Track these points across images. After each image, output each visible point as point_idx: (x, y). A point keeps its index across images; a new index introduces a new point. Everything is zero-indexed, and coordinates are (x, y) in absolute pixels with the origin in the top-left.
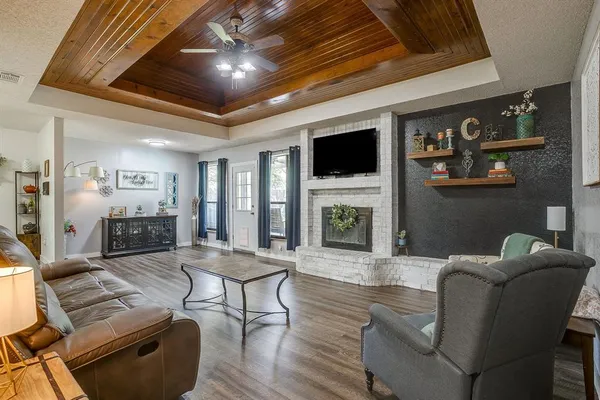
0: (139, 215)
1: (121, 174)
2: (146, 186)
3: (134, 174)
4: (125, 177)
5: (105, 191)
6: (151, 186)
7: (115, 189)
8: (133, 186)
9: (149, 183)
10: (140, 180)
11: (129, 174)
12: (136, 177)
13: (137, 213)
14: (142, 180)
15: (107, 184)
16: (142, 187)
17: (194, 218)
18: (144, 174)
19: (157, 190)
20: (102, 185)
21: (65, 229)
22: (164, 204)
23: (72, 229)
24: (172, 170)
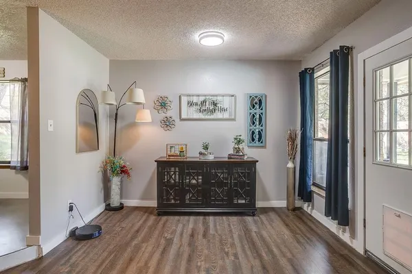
0: (203, 159)
1: (184, 100)
2: (218, 115)
3: (202, 99)
4: (191, 104)
5: (167, 124)
6: (226, 115)
7: (177, 120)
8: (201, 116)
9: (221, 110)
10: (210, 106)
11: (195, 99)
12: (204, 102)
13: (201, 154)
14: (212, 107)
15: (169, 114)
16: (212, 117)
17: (290, 165)
18: (214, 98)
19: (234, 120)
20: (162, 115)
21: (115, 170)
22: (239, 142)
23: (124, 171)
24: (256, 88)
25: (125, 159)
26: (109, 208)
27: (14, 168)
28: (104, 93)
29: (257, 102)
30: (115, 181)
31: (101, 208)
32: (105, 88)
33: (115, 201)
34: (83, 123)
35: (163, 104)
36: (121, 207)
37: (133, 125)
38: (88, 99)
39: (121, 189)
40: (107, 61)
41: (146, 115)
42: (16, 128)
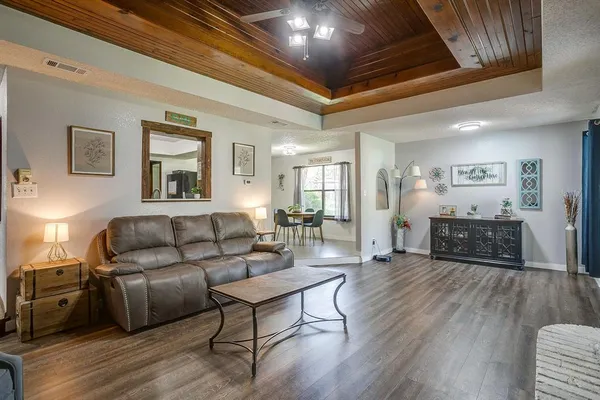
0: (470, 217)
1: (455, 170)
2: (488, 181)
3: (471, 168)
4: (461, 173)
5: (441, 189)
6: (496, 181)
7: (449, 187)
8: (471, 182)
9: (491, 176)
10: (480, 174)
11: (465, 169)
12: (473, 171)
13: (469, 214)
14: (481, 174)
15: (442, 182)
16: (482, 183)
17: (570, 228)
18: (484, 167)
19: (505, 185)
20: (437, 183)
21: (400, 224)
22: (507, 204)
23: (406, 225)
24: (528, 155)
25: (407, 216)
26: (395, 251)
27: (337, 220)
28: (393, 171)
29: (530, 167)
30: (400, 232)
31: (391, 250)
32: (393, 167)
33: (400, 246)
34: (379, 191)
35: (437, 174)
36: (404, 252)
37: (414, 191)
38: (382, 175)
39: (404, 239)
40: (393, 145)
41: (423, 184)
42: (338, 193)
